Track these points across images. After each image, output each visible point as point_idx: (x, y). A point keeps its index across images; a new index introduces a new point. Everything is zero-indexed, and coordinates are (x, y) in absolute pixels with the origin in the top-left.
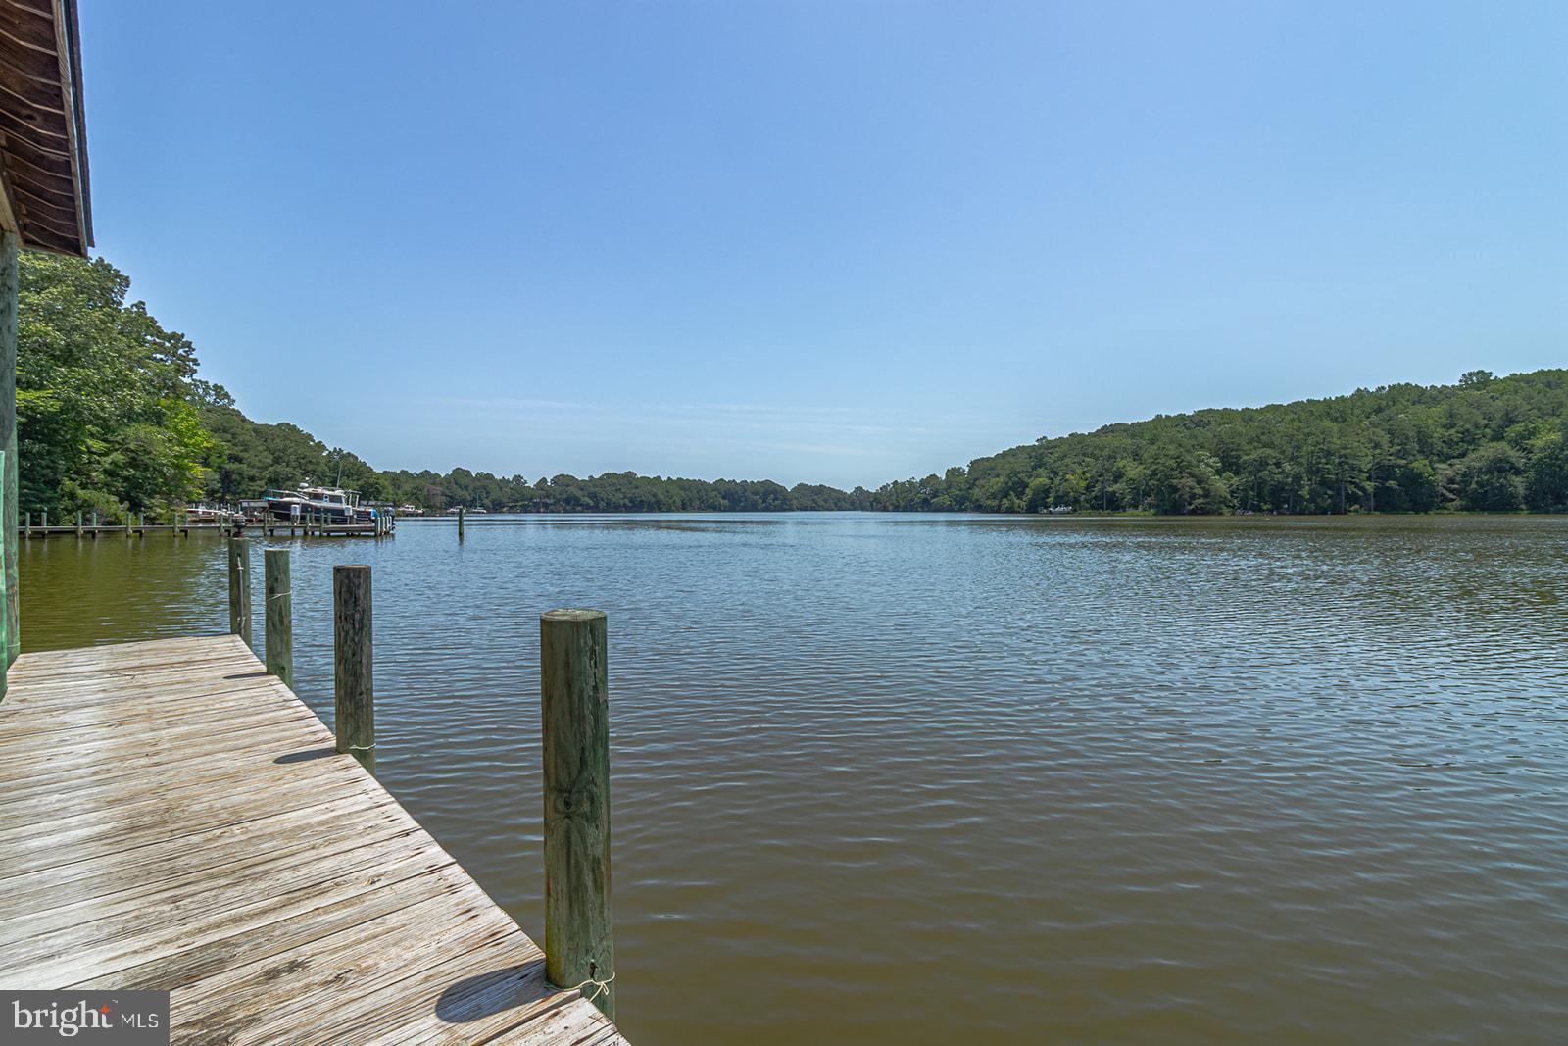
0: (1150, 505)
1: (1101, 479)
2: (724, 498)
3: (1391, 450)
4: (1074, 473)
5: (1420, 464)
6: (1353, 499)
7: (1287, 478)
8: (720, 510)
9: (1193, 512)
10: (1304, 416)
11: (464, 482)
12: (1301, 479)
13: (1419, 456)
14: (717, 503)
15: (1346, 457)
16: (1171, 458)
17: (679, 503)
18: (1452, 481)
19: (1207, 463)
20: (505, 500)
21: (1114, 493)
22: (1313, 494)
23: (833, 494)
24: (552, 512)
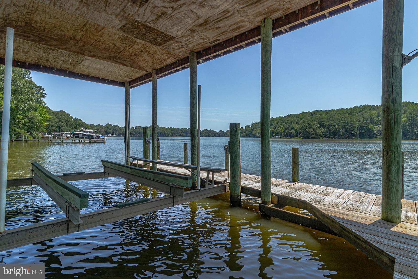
0: (301, 136)
1: (288, 129)
2: (183, 133)
3: (363, 122)
4: (280, 127)
5: (371, 126)
6: (353, 135)
7: (337, 129)
8: (182, 136)
9: (312, 138)
10: (341, 113)
11: (110, 128)
12: (340, 129)
13: (370, 124)
14: (182, 134)
15: (352, 124)
16: (307, 124)
17: (171, 134)
18: (379, 131)
19: (316, 125)
20: (121, 133)
21: (291, 133)
22: (343, 134)
23: (214, 132)
24: (135, 136)
